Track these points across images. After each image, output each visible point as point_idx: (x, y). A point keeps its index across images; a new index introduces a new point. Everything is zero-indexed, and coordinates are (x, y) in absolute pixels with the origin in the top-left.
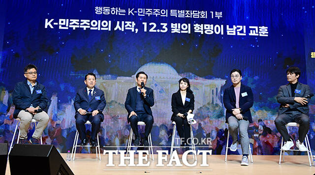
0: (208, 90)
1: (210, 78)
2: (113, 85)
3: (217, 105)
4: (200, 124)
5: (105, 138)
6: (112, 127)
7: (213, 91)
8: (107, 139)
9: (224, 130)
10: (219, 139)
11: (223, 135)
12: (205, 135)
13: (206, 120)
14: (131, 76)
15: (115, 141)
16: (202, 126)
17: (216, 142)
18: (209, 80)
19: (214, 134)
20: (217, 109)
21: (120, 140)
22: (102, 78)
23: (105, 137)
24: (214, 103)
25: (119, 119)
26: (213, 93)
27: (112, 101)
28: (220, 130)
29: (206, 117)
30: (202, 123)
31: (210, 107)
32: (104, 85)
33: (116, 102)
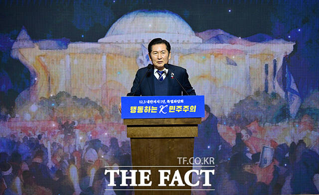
0: (258, 64)
1: (261, 40)
2: (62, 62)
3: (275, 95)
4: (239, 136)
5: (50, 167)
6: (62, 144)
7: (267, 66)
8: (53, 168)
9: (289, 145)
10: (277, 163)
11: (287, 155)
12: (250, 156)
13: (252, 127)
14: (96, 41)
15: (68, 171)
16: (245, 138)
17: (271, 170)
18: (260, 44)
19: (268, 154)
20: (275, 103)
21: (78, 170)
22: (37, 47)
23: (50, 164)
24: (270, 92)
25: (76, 128)
26: (267, 72)
27: (61, 93)
28: (281, 146)
29: (252, 121)
30: (243, 132)
31: (261, 100)
32: (43, 59)
33: (68, 95)
